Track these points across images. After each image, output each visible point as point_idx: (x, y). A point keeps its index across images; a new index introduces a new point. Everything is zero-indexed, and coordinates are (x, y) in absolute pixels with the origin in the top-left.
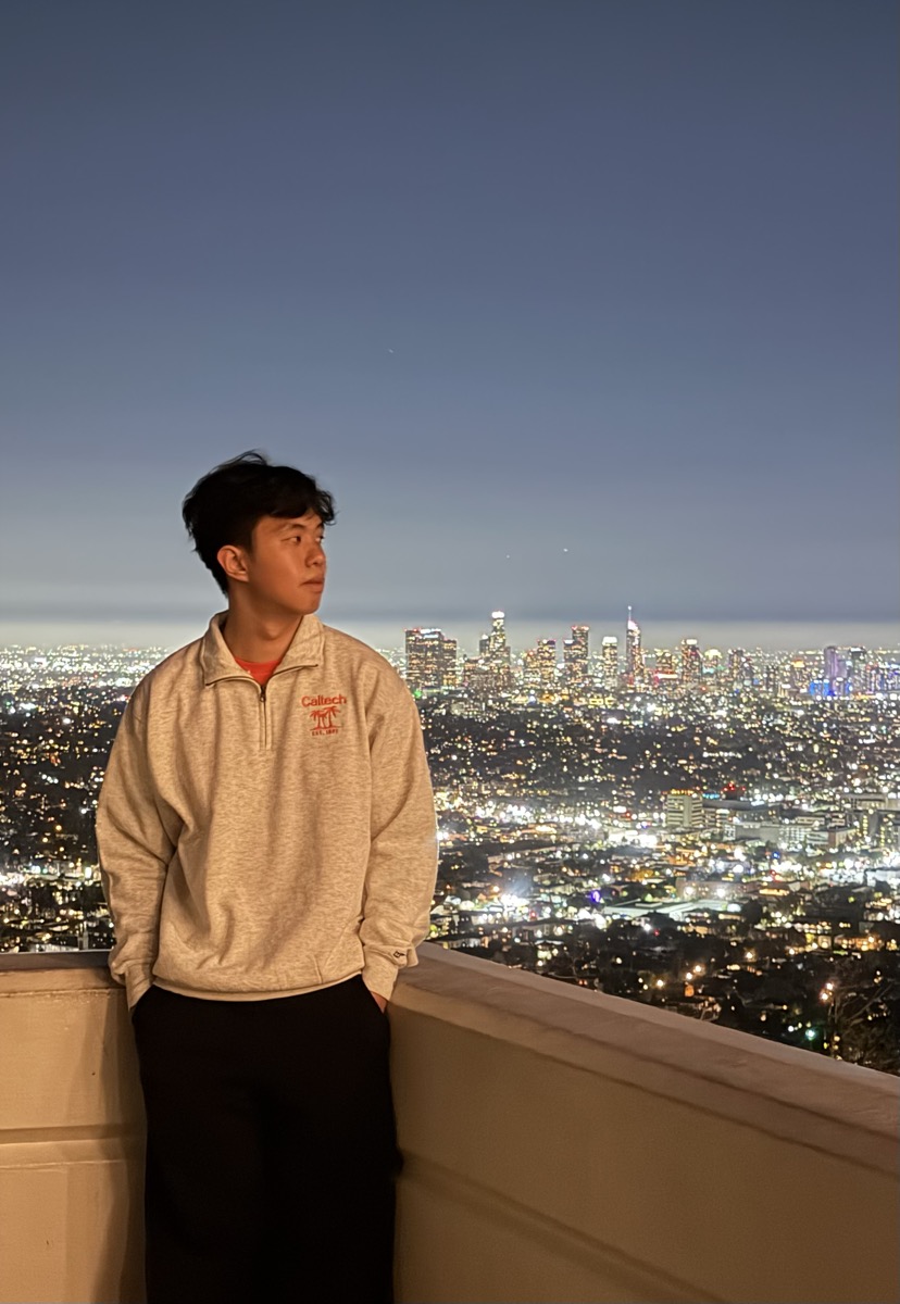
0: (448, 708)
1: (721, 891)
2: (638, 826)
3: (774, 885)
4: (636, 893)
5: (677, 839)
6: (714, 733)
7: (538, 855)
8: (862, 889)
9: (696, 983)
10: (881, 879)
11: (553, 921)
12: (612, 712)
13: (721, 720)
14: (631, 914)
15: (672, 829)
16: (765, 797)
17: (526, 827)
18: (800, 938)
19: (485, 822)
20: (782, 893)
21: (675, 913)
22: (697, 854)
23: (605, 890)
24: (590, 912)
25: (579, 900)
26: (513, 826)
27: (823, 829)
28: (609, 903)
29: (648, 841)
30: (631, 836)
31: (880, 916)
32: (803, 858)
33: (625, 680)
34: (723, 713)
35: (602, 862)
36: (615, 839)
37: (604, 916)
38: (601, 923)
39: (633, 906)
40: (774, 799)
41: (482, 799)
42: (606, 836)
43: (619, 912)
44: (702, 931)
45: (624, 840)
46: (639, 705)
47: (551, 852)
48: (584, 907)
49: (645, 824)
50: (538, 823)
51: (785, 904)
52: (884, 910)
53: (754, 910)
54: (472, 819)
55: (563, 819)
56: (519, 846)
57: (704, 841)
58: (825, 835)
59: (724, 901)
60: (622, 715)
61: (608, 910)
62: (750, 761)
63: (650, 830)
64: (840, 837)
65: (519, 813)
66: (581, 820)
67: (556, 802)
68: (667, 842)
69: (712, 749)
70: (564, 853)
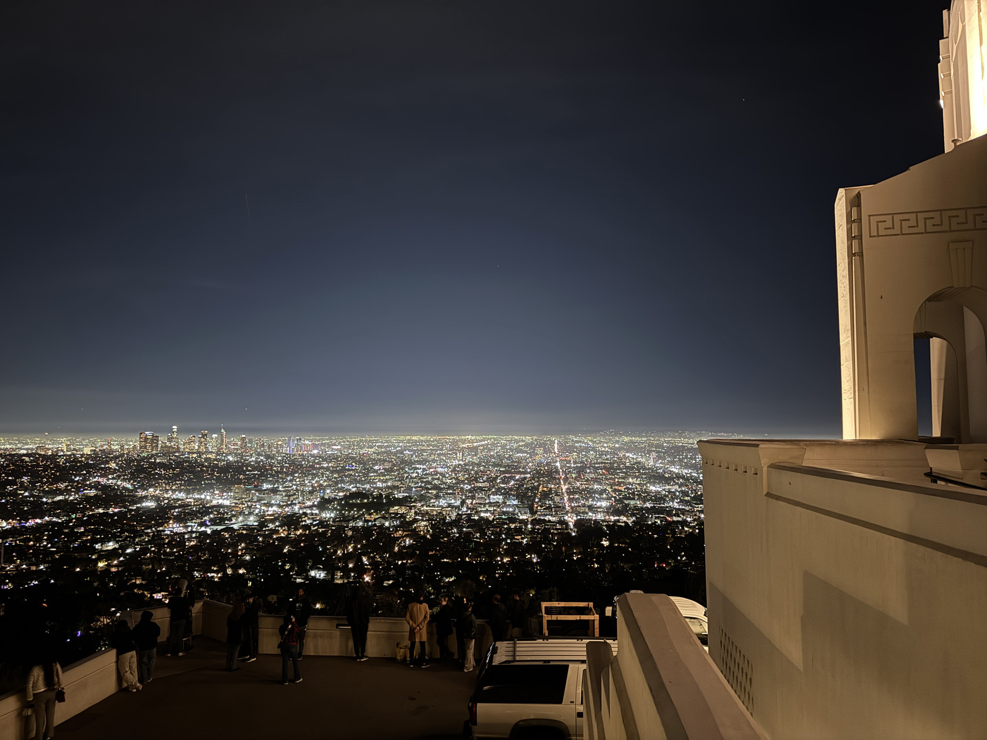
0: (155, 459)
1: (252, 518)
2: (223, 498)
3: (269, 515)
4: (221, 521)
5: (237, 501)
6: (251, 466)
7: (187, 509)
8: (298, 515)
9: (242, 550)
10: (305, 511)
11: (192, 532)
12: (215, 460)
13: (253, 461)
14: (219, 528)
15: (235, 498)
16: (267, 486)
17: (183, 500)
18: (277, 532)
19: (168, 498)
20: (273, 517)
21: (235, 527)
22: (244, 506)
23: (211, 520)
24: (205, 528)
25: (202, 524)
26: (178, 500)
27: (286, 496)
28: (212, 525)
29: (227, 503)
30: (221, 501)
31: (304, 523)
32: (280, 506)
33: (219, 449)
34: (254, 459)
35: (210, 510)
36: (214, 502)
37: (210, 529)
38: (209, 531)
39: (221, 525)
40: (270, 486)
41: (167, 491)
42: (212, 501)
43: (215, 528)
44: (244, 532)
45: (218, 503)
46: (224, 457)
47: (192, 508)
48: (203, 526)
49: (226, 497)
50: (187, 498)
51: (272, 521)
52: (305, 521)
53: (262, 524)
54: (163, 498)
55: (196, 497)
56: (180, 506)
57: (246, 502)
58: (287, 498)
59: (252, 521)
60: (219, 460)
61: (212, 527)
62: (262, 475)
63: (227, 499)
64: (292, 498)
65: (182, 495)
66: (203, 497)
67: (194, 490)
68: (233, 503)
69: (250, 471)
70: (196, 508)
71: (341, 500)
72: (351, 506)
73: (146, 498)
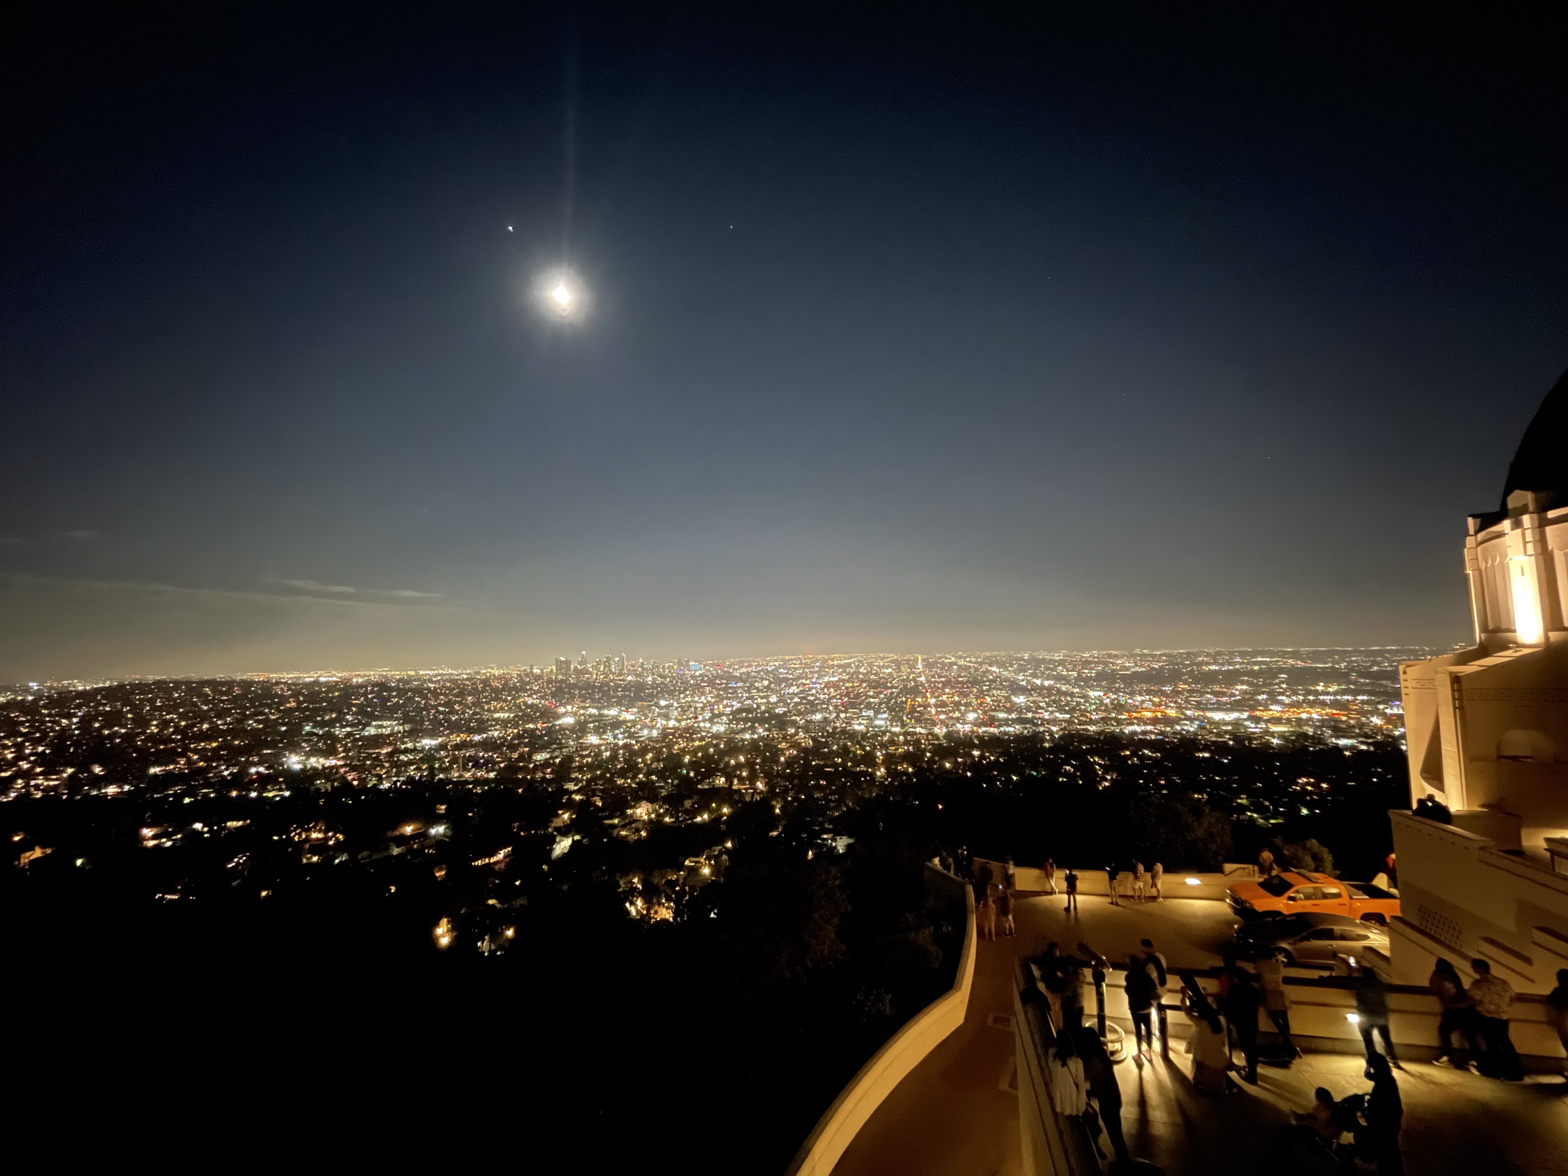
0: (570, 681)
2: (629, 713)
3: (669, 729)
5: (641, 716)
6: (648, 684)
7: (600, 724)
8: (693, 728)
10: (699, 725)
11: (607, 744)
12: (618, 680)
13: (650, 680)
14: (629, 740)
15: (639, 714)
16: (664, 702)
17: (596, 715)
18: (678, 743)
19: (584, 714)
20: (672, 730)
21: (642, 739)
22: (647, 720)
23: (622, 733)
24: (618, 740)
25: (614, 737)
26: (593, 715)
27: (681, 711)
28: (623, 738)
29: (632, 717)
30: (627, 716)
32: (676, 720)
33: (621, 670)
35: (620, 725)
36: (622, 717)
37: (622, 741)
40: (667, 703)
41: (582, 708)
43: (625, 740)
44: (650, 743)
45: (625, 718)
46: (626, 677)
47: (604, 723)
50: (600, 714)
51: (673, 734)
52: (700, 734)
53: (665, 736)
54: (579, 714)
55: (607, 712)
56: (595, 721)
57: (648, 717)
59: (656, 733)
60: (622, 681)
62: (658, 693)
63: (632, 714)
64: (686, 713)
65: (595, 711)
66: (612, 712)
67: (604, 707)
68: (638, 718)
69: (648, 689)
70: (609, 722)
71: (729, 715)
72: (738, 721)
73: (564, 715)
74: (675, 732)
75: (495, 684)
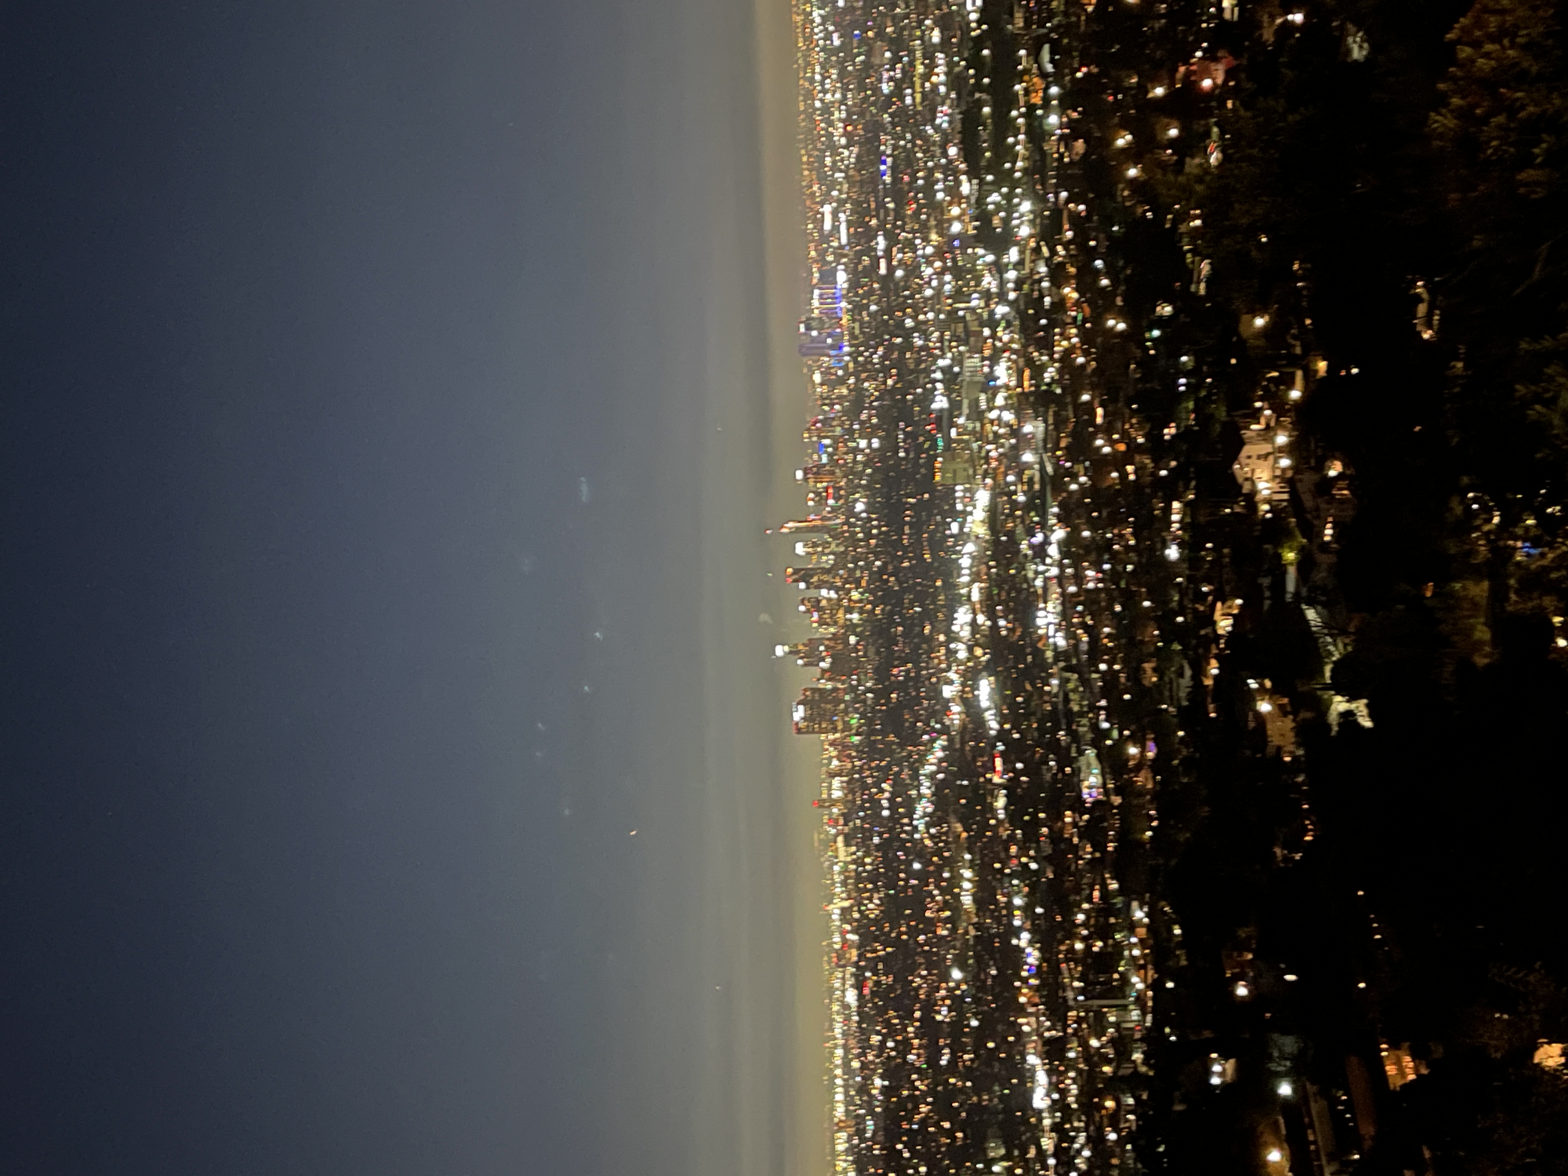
0: (866, 691)
1: (1027, 429)
2: (970, 509)
3: (1020, 384)
5: (980, 473)
6: (882, 448)
7: (1000, 598)
8: (1021, 304)
10: (1011, 286)
11: (1060, 577)
13: (869, 444)
14: (1053, 508)
15: (970, 479)
16: (939, 398)
17: (974, 612)
18: (1068, 353)
19: (970, 649)
20: (1026, 372)
24: (1050, 544)
25: (1040, 552)
26: (974, 622)
28: (1044, 528)
29: (983, 497)
30: (980, 515)
31: (1045, 284)
32: (995, 357)
34: (863, 443)
35: (1003, 538)
36: (983, 530)
37: (1054, 531)
38: (1059, 534)
40: (940, 391)
42: (980, 538)
43: (1052, 520)
45: (983, 521)
46: (857, 520)
48: (1046, 551)
49: (968, 503)
50: (970, 600)
54: (969, 661)
55: (966, 578)
56: (991, 616)
57: (981, 448)
59: (1034, 425)
60: (868, 532)
61: (1049, 528)
62: (908, 416)
63: (973, 499)
65: (963, 616)
66: (966, 562)
67: (950, 586)
68: (984, 482)
70: (996, 574)
74: (1030, 362)
75: (873, 908)
